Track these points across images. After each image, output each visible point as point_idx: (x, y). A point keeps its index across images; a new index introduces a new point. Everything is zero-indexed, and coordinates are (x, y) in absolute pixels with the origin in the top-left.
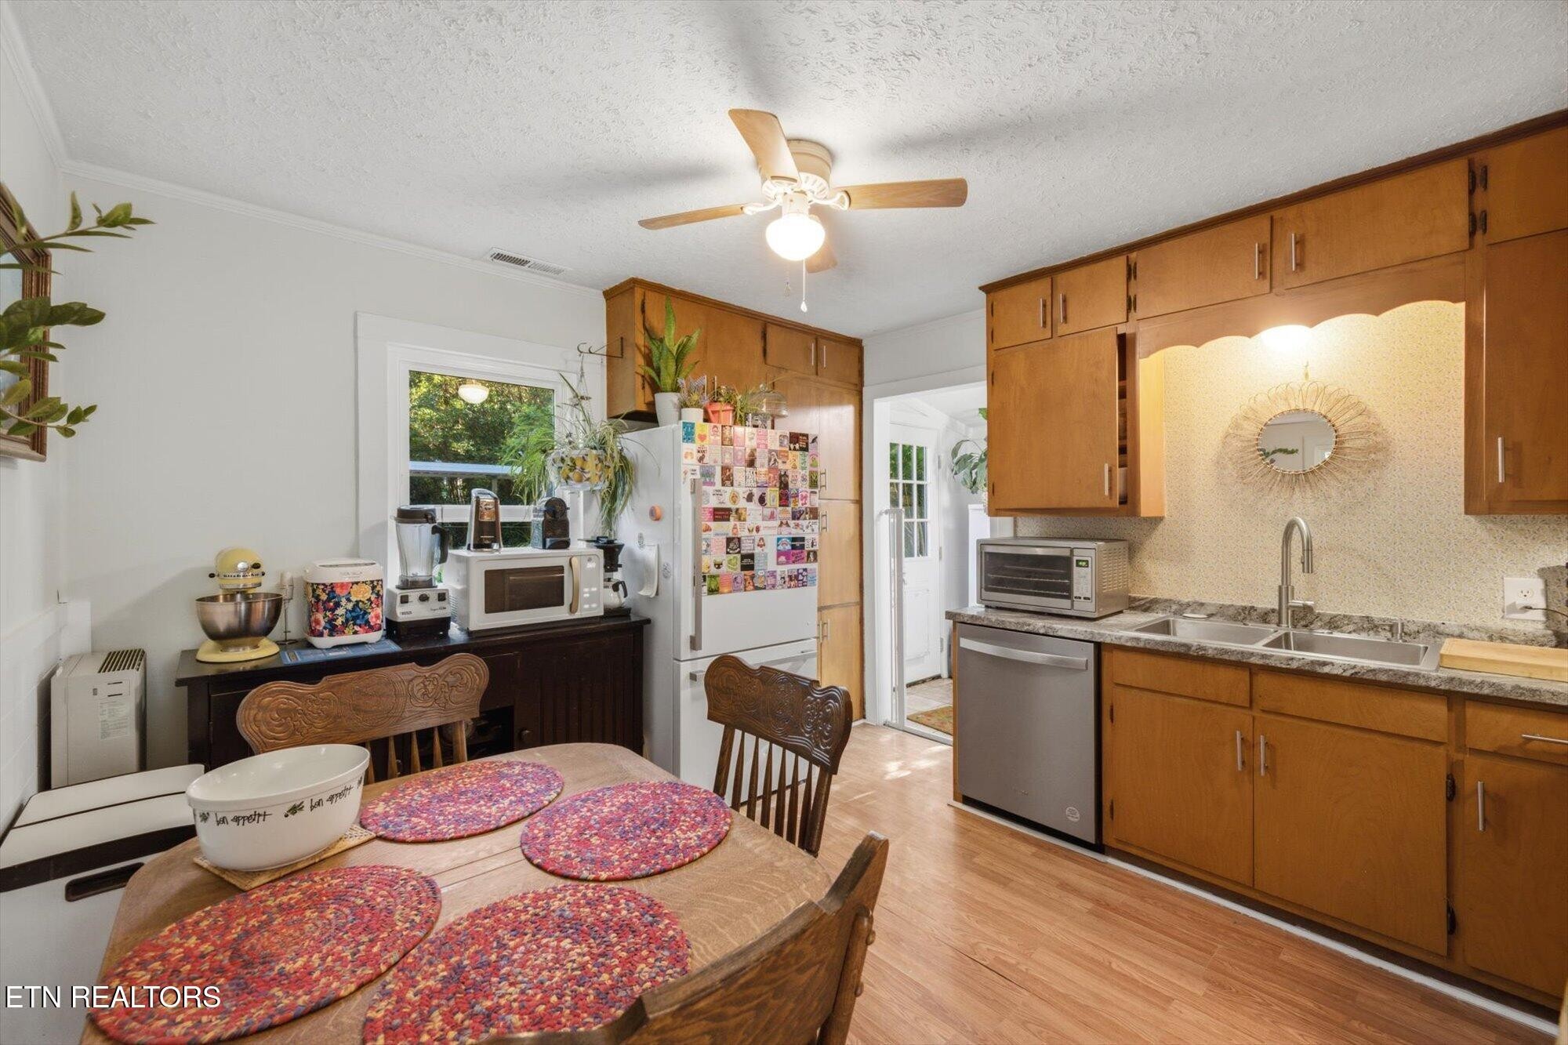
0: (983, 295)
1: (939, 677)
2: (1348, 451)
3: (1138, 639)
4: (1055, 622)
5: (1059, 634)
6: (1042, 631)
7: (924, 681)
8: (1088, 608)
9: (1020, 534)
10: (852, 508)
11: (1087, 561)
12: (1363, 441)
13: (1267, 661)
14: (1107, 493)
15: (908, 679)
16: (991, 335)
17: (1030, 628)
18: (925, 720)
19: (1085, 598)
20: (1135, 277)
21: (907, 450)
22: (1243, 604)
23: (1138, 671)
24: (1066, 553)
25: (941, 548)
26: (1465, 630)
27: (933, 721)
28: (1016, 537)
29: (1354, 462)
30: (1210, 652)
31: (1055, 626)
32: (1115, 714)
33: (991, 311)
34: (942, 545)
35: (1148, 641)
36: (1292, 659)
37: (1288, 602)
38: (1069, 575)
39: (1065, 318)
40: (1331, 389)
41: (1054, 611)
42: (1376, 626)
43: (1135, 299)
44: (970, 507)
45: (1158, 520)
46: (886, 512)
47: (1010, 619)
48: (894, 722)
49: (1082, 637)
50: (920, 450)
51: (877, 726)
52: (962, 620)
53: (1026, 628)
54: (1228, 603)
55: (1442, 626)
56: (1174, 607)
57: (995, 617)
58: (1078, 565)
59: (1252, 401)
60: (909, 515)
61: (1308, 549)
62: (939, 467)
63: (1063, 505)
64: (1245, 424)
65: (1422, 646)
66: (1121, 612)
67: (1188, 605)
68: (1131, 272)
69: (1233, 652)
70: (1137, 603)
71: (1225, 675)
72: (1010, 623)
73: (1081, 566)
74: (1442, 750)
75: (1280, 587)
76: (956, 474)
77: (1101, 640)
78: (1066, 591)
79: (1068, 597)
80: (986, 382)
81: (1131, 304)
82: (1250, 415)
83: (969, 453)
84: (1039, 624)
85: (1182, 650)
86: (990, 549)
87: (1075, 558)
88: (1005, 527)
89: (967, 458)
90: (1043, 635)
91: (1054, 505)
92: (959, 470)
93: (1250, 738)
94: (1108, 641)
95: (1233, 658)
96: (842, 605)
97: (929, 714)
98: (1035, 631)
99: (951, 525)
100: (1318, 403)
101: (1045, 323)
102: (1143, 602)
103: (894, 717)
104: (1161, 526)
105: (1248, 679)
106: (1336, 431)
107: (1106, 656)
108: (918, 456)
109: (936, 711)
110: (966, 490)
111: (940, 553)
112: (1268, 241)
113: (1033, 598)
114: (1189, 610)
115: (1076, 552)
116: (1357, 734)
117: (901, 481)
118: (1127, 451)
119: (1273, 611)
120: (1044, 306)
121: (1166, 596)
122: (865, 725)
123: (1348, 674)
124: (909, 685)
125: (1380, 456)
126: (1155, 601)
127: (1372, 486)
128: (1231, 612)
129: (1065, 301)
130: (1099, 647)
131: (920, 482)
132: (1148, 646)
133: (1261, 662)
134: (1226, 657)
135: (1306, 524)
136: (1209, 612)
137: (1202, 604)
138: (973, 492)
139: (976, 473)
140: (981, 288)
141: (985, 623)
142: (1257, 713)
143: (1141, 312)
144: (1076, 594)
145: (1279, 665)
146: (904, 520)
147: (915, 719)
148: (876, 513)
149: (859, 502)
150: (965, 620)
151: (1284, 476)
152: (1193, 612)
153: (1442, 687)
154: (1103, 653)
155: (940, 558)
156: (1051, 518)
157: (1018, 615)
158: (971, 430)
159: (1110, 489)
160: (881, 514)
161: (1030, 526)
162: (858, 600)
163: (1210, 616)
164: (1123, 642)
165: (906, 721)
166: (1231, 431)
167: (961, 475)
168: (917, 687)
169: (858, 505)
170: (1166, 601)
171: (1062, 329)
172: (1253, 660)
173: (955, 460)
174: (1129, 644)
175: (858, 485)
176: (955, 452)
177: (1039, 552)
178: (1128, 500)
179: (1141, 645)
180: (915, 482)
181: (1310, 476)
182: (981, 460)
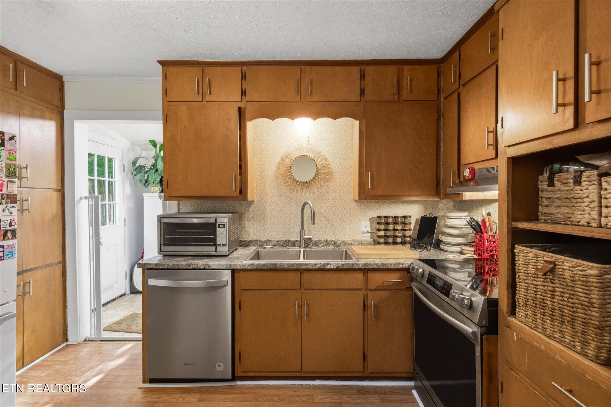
0: (160, 67)
1: (124, 294)
2: (320, 174)
3: (253, 265)
4: (208, 260)
5: (212, 267)
6: (202, 267)
7: (113, 300)
8: (225, 250)
9: (181, 211)
10: (55, 196)
11: (224, 225)
12: (325, 171)
13: (308, 267)
14: (234, 188)
15: (103, 301)
16: (165, 93)
17: (195, 266)
18: (117, 328)
19: (223, 245)
20: (245, 79)
21: (101, 159)
22: (286, 239)
23: (252, 281)
24: (213, 221)
25: (125, 219)
26: (352, 242)
27: (123, 326)
28: (179, 213)
29: (322, 178)
30: (285, 266)
31: (209, 263)
32: (241, 306)
33: (165, 77)
34: (126, 217)
35: (258, 265)
36: (316, 264)
37: (303, 237)
38: (214, 233)
39: (210, 92)
40: (315, 148)
41: (205, 253)
42: (329, 244)
43: (245, 90)
44: (145, 195)
45: (253, 202)
46: (86, 198)
47: (182, 262)
48: (93, 336)
49: (225, 268)
50: (110, 160)
51: (79, 344)
52: (149, 267)
53: (192, 267)
54: (280, 239)
55: (347, 241)
56: (259, 243)
57: (172, 262)
58: (219, 227)
59: (289, 150)
60: (103, 199)
61: (313, 214)
62: (124, 171)
63: (209, 195)
64: (286, 160)
65: (344, 249)
66: (237, 249)
67: (265, 242)
68: (243, 77)
69: (294, 264)
70: (243, 243)
71: (291, 275)
72: (182, 265)
73: (221, 228)
74: (361, 292)
75: (300, 231)
76: (135, 175)
77: (235, 268)
78: (212, 242)
79: (214, 245)
80: (162, 122)
81: (243, 93)
82: (288, 156)
83: (143, 164)
84: (200, 263)
85: (273, 267)
86: (166, 221)
87: (217, 224)
88: (173, 207)
89: (141, 167)
90: (203, 269)
91: (205, 194)
92: (137, 174)
93: (300, 303)
94: (239, 268)
95: (295, 268)
96: (46, 266)
97: (119, 323)
98: (198, 268)
99: (131, 205)
100: (311, 154)
101: (198, 92)
102: (245, 242)
103: (93, 332)
104: (253, 205)
105: (299, 276)
106: (317, 166)
107: (237, 275)
108: (109, 164)
109: (124, 319)
110: (141, 186)
111: (125, 222)
112: (299, 78)
113: (192, 247)
114: (265, 244)
115: (218, 220)
116: (337, 291)
117: (96, 178)
118: (242, 168)
119: (297, 241)
120: (198, 82)
121: (255, 239)
122: (67, 346)
123: (335, 268)
124: (104, 305)
125: (329, 177)
126: (251, 242)
127: (327, 189)
128: (281, 243)
129: (209, 83)
130: (234, 271)
131: (110, 180)
132: (258, 268)
133: (305, 268)
134: (292, 267)
135: (312, 204)
136: (273, 244)
137: (270, 241)
138: (146, 187)
139: (148, 176)
140: (160, 62)
141: (166, 267)
142: (302, 291)
143: (248, 98)
144: (218, 243)
145: (312, 268)
146: (100, 203)
147: (109, 329)
148: (77, 198)
149: (61, 191)
150: (152, 267)
151: (300, 183)
152: (267, 245)
153: (363, 268)
154: (235, 274)
155: (125, 224)
156: (199, 201)
157: (185, 258)
158: (144, 152)
159: (235, 187)
160: (81, 199)
161: (187, 206)
162: (61, 259)
163: (274, 245)
164: (246, 267)
165: (103, 333)
166: (281, 162)
167: (138, 177)
168: (109, 305)
169: (60, 193)
170: (256, 241)
171: (208, 98)
172: (302, 267)
173: (134, 168)
174: (249, 268)
175: (60, 178)
176: (134, 163)
177: (195, 221)
178: (243, 191)
179: (255, 267)
180: (107, 179)
181: (308, 183)
182: (151, 169)
